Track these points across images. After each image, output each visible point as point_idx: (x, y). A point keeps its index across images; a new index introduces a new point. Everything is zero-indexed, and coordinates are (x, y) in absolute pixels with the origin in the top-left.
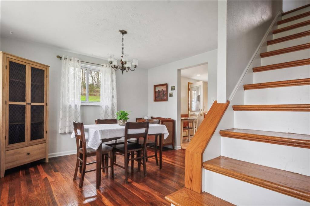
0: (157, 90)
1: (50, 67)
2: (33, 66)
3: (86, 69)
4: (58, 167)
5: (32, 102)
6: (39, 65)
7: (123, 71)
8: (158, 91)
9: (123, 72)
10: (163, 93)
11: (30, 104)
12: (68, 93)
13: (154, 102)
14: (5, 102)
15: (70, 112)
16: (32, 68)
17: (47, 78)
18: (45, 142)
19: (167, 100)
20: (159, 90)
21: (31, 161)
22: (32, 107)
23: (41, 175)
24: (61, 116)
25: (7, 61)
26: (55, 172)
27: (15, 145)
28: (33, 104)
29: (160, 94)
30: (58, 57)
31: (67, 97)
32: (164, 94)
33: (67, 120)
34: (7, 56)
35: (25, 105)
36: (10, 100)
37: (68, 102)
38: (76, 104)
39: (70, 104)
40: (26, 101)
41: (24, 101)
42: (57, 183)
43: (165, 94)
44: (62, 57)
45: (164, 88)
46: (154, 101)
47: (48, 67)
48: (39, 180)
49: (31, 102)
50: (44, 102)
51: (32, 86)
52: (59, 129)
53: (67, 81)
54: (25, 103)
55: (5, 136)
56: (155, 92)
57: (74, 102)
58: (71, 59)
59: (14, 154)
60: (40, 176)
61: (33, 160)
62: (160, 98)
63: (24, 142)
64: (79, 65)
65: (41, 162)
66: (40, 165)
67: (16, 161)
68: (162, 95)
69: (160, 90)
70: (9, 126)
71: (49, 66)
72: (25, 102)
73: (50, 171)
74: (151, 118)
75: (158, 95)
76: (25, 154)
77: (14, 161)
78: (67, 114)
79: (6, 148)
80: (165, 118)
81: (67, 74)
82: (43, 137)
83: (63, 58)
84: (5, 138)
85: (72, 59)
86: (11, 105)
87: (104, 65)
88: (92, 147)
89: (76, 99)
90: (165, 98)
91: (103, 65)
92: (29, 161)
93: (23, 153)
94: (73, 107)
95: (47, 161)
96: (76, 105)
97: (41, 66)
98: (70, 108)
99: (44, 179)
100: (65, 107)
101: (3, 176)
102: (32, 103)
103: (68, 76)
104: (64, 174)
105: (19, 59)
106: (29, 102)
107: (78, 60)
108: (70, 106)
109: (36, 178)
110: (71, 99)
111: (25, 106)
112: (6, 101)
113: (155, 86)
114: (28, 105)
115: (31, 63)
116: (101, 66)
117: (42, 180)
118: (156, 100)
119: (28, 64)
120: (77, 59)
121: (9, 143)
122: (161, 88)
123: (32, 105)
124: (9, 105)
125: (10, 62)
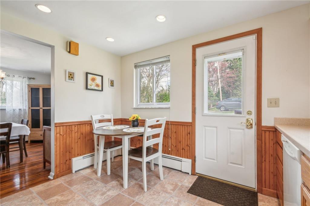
50: (50, 107)
106: (42, 107)
112: (30, 107)
119: (41, 87)
121: (32, 127)
125: (31, 88)
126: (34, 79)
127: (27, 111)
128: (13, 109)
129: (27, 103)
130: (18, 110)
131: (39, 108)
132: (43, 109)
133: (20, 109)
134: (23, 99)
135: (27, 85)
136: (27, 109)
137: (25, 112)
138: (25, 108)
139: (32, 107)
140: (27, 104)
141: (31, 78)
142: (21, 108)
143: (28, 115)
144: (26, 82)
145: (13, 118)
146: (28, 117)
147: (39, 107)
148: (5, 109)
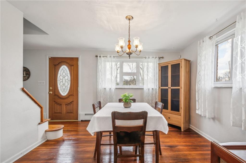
16: (172, 65)
17: (182, 68)
34: (160, 64)
47: (182, 60)
49: (171, 87)
50: (179, 86)
63: (168, 110)
70: (161, 99)
82: (179, 111)
95: (182, 130)
97: (178, 61)
105: (165, 63)
115: (171, 62)
119: (169, 64)
124: (161, 89)
125: (161, 67)
126: (163, 58)
127: (158, 90)
128: (148, 89)
129: (158, 82)
130: (151, 89)
131: (167, 88)
132: (171, 89)
133: (153, 89)
134: (155, 79)
135: (158, 64)
136: (158, 88)
137: (156, 91)
138: (156, 88)
139: (161, 87)
140: (158, 84)
141: (161, 58)
142: (153, 87)
143: (158, 95)
144: (157, 61)
145: (148, 97)
146: (158, 96)
147: (168, 86)
148: (143, 89)
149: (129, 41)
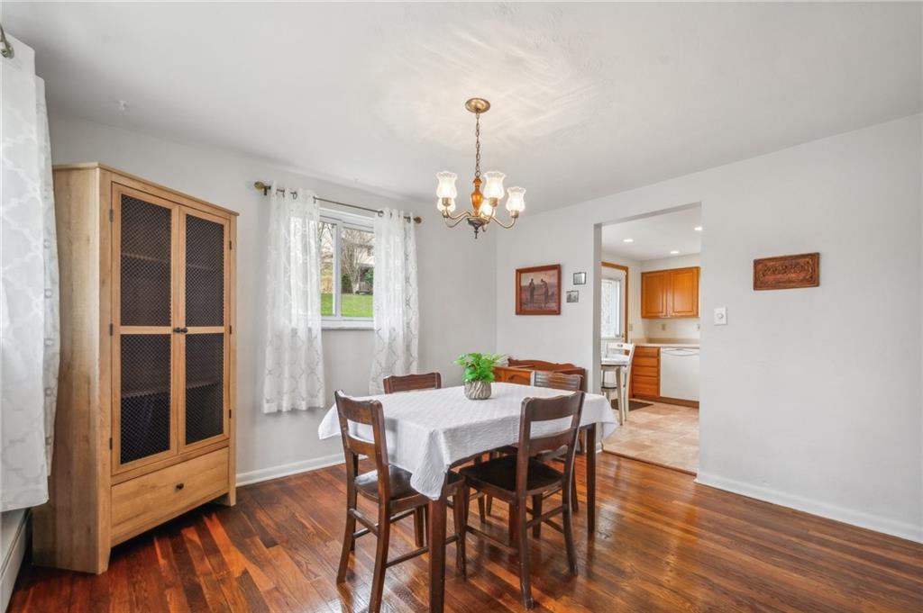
0: (526, 282)
1: (238, 214)
2: (192, 213)
3: (334, 221)
4: (270, 522)
5: (190, 326)
6: (207, 209)
7: (476, 228)
8: (528, 284)
9: (476, 232)
10: (547, 291)
11: (185, 331)
12: (287, 293)
13: (518, 316)
14: (108, 329)
15: (293, 349)
16: (188, 217)
17: (230, 248)
18: (226, 445)
19: (557, 312)
20: (531, 283)
21: (188, 507)
22: (190, 339)
23: (226, 558)
24: (269, 363)
25: (115, 195)
26: (267, 547)
27: (138, 463)
28: (193, 330)
29: (536, 293)
30: (259, 185)
31: (285, 305)
32: (550, 293)
33: (286, 375)
34: (115, 178)
35: (170, 335)
36: (125, 321)
37: (287, 322)
38: (310, 325)
39: (294, 325)
40: (172, 323)
41: (168, 323)
42: (289, 600)
43: (553, 293)
44: (270, 188)
45: (549, 278)
46: (517, 313)
47: (233, 216)
48: (222, 581)
49: (187, 325)
50: (222, 324)
51: (190, 273)
52: (265, 401)
53: (283, 258)
54: (169, 327)
55: (111, 439)
56: (520, 290)
57: (306, 321)
58: (295, 193)
59: (136, 494)
60: (223, 564)
61: (192, 504)
62: (536, 305)
63: (167, 452)
64: (317, 210)
65: (215, 508)
66: (214, 516)
67: (143, 513)
68: (543, 297)
69: (537, 282)
70: (122, 404)
71: (236, 214)
72: (170, 325)
73: (248, 540)
74: (507, 362)
75: (529, 297)
76: (172, 488)
77: (137, 516)
78: (287, 357)
79: (112, 476)
80: (555, 363)
81: (286, 239)
82: (221, 431)
83: (274, 190)
84: (108, 444)
85: (300, 192)
86: (128, 336)
87: (386, 211)
88: (423, 490)
89: (309, 313)
90: (553, 306)
91: (382, 212)
92: (183, 509)
93: (165, 486)
94: (302, 334)
95: (233, 502)
96: (310, 330)
97: (215, 212)
98: (292, 337)
99: (240, 580)
100: (279, 336)
101: (106, 569)
102: (189, 328)
103: (286, 243)
104: (299, 558)
105: (151, 190)
106: (182, 325)
107: (314, 197)
108: (294, 332)
109: (214, 576)
110: (297, 310)
111: (168, 336)
112: (111, 326)
113: (520, 272)
114: (177, 334)
115: (185, 202)
116: (377, 214)
117: (235, 584)
118: (521, 310)
119: (177, 207)
120: (311, 194)
121: (122, 458)
122: (537, 279)
123: (189, 335)
124: (122, 336)
125: (123, 197)
131: (165, 330)
132: (187, 337)
147: (166, 322)
149: (477, 181)
